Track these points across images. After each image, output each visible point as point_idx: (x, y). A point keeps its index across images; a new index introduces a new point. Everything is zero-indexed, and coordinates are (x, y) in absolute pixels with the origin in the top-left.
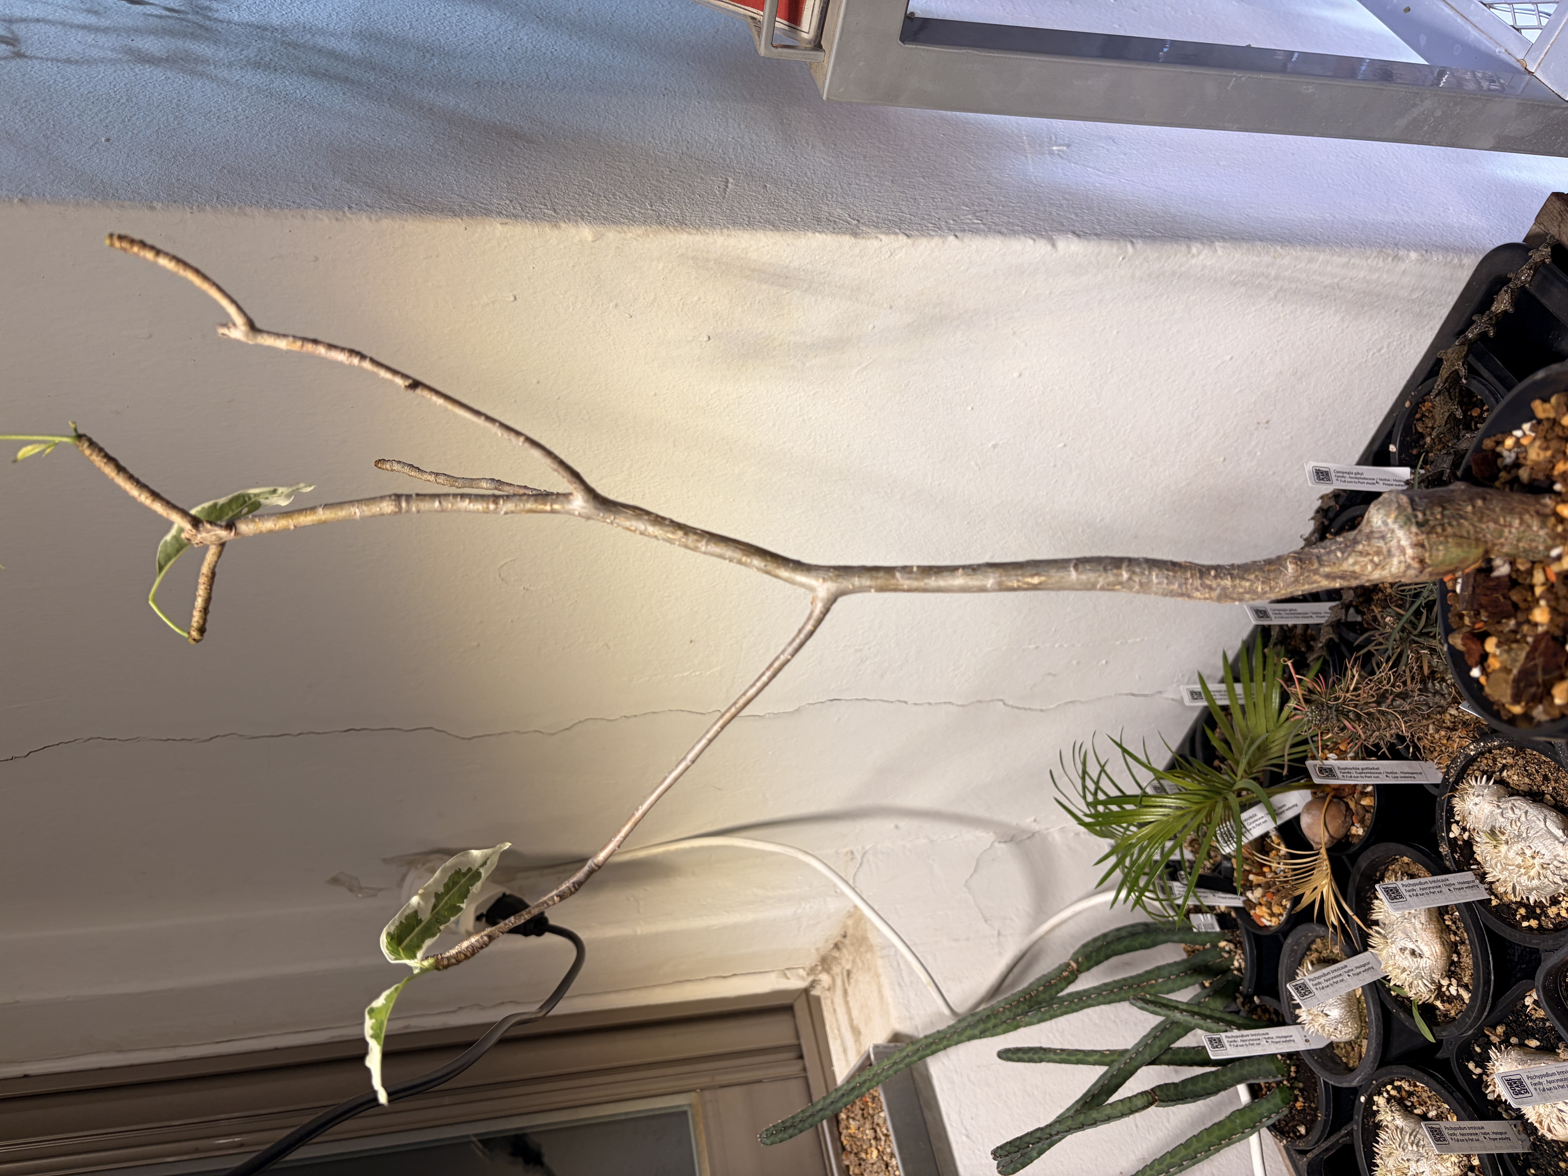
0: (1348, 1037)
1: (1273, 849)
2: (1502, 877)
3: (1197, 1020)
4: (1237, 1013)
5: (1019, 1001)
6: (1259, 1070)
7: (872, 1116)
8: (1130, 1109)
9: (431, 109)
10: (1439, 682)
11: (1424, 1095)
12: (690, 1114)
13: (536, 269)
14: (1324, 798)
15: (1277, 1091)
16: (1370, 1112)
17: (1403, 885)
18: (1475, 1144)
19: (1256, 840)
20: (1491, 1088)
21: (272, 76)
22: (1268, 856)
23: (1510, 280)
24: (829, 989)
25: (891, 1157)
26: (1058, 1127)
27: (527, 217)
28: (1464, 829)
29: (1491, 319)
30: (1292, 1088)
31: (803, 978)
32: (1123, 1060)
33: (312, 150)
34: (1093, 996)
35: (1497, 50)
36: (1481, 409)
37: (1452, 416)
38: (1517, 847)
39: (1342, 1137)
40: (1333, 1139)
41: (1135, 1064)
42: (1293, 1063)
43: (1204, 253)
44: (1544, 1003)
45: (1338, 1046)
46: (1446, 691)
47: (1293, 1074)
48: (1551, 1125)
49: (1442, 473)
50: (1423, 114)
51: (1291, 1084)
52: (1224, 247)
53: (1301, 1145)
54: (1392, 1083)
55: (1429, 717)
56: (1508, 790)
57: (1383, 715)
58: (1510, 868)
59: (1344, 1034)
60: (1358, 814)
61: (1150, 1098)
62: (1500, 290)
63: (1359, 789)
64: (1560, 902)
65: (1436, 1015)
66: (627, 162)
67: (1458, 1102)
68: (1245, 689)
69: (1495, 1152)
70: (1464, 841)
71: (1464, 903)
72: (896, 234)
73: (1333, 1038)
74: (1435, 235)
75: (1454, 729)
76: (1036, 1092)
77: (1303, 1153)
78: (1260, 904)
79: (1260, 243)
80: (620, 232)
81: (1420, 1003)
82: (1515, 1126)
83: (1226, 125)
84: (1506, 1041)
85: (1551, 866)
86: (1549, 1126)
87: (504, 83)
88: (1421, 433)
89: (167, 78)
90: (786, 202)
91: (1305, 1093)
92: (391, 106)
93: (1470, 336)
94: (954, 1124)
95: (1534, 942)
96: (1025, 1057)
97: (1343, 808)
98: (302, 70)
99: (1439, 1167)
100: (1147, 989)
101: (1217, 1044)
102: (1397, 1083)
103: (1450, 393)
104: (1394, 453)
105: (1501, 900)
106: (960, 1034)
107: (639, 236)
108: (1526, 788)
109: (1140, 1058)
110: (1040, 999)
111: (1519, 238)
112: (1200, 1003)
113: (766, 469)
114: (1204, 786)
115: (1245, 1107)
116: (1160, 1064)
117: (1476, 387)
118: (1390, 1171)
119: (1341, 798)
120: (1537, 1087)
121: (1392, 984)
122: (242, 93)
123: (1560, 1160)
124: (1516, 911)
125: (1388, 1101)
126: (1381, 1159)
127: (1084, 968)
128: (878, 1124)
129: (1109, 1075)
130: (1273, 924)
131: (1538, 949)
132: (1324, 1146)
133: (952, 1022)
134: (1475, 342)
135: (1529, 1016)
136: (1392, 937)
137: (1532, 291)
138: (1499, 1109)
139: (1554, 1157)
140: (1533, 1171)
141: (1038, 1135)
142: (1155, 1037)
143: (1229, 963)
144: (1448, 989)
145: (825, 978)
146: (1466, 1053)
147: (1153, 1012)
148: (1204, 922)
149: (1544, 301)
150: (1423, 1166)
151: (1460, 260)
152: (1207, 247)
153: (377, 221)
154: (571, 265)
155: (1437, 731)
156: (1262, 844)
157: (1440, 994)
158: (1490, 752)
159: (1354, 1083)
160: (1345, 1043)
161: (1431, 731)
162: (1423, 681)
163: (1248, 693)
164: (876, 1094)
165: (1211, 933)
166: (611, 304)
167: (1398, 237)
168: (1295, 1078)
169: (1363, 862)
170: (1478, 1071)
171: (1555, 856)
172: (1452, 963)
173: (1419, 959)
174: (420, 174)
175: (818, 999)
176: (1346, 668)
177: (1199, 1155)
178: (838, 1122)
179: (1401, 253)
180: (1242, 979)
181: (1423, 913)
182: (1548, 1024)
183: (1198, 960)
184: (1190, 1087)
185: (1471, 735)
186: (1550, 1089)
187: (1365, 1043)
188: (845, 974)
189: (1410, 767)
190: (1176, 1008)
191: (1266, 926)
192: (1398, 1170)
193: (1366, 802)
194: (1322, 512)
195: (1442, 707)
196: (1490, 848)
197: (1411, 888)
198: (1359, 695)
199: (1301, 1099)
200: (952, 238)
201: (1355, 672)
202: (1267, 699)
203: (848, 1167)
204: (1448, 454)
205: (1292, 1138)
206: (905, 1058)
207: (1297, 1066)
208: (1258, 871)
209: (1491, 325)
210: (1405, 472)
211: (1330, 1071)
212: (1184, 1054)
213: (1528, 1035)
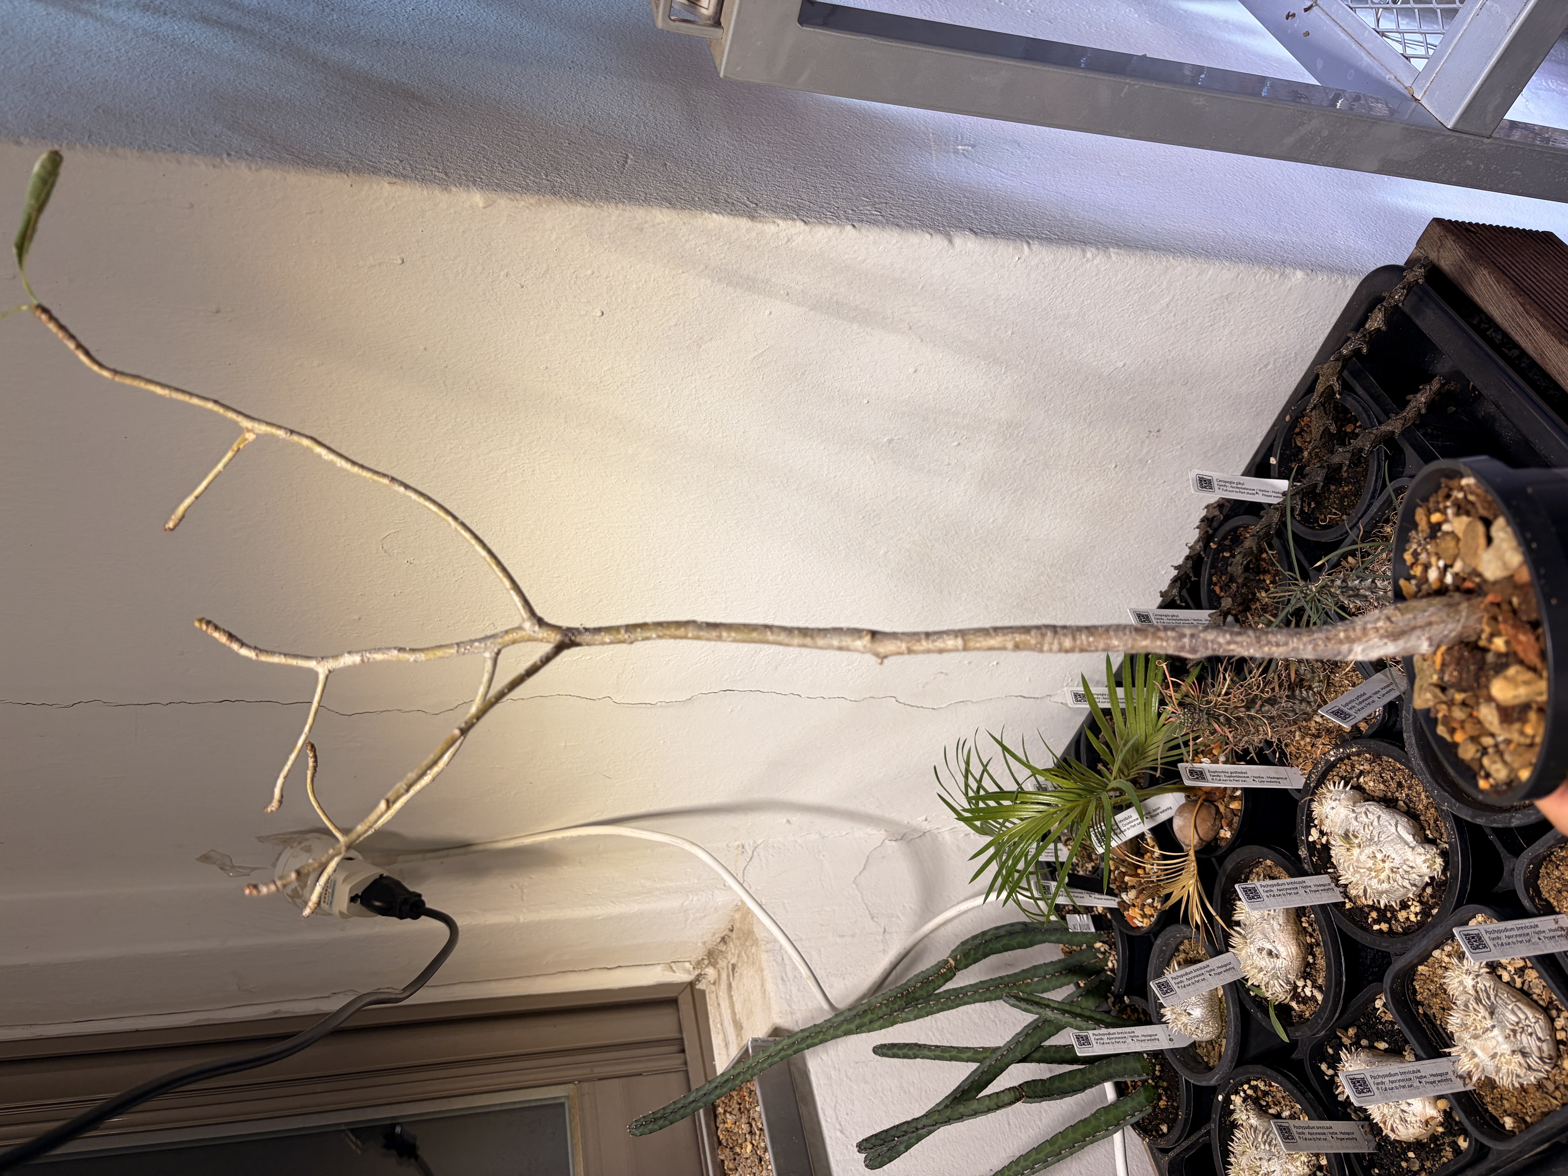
0: (1209, 1036)
1: (1147, 851)
2: (1354, 880)
3: (1067, 1018)
4: (1108, 1012)
5: (896, 997)
6: (1125, 1069)
7: (749, 1111)
8: (996, 1104)
9: (325, 63)
10: (1306, 690)
11: (1279, 1095)
12: (566, 1105)
13: (425, 232)
14: (1196, 801)
15: (1142, 1089)
16: (1227, 1110)
17: (1261, 886)
18: (1322, 1143)
19: (1131, 840)
20: (1340, 1089)
21: (161, 20)
22: (1143, 858)
23: (1384, 299)
24: (714, 984)
25: (765, 1152)
26: (925, 1121)
27: (416, 179)
28: (1322, 833)
29: (1364, 336)
30: (1156, 1087)
31: (689, 972)
32: (994, 1056)
33: (195, 95)
34: (969, 994)
35: (1387, 77)
36: (1355, 425)
37: (1326, 430)
38: (1368, 851)
39: (1202, 1136)
40: (1193, 1138)
41: (1006, 1061)
42: (1158, 1062)
43: (1098, 258)
44: (1391, 1006)
45: (1200, 1046)
46: (1312, 699)
47: (1157, 1073)
48: (1395, 1125)
49: (1315, 486)
50: (1310, 133)
51: (1156, 1083)
52: (1117, 254)
53: (1162, 1144)
54: (1248, 1082)
55: (1295, 722)
56: (1364, 795)
57: (1252, 720)
58: (1362, 871)
59: (1206, 1033)
60: (1226, 818)
61: (1017, 1093)
62: (1374, 308)
63: (1229, 792)
64: (1409, 907)
65: (1291, 1016)
66: (526, 131)
67: (1309, 1102)
68: (1126, 692)
69: (1342, 1152)
70: (1322, 845)
71: (1319, 905)
72: (793, 219)
73: (1194, 1036)
74: (1322, 255)
75: (1318, 736)
76: (912, 1090)
77: (1165, 1151)
78: (1134, 905)
79: (1153, 252)
80: (511, 199)
81: (1277, 1003)
82: (1362, 1127)
83: (1119, 131)
84: (1357, 1044)
85: (1400, 870)
86: (1392, 1126)
87: (404, 43)
88: (1300, 447)
89: (48, 14)
90: (685, 181)
91: (1169, 1092)
92: (283, 57)
93: (1345, 352)
94: (829, 1120)
95: (1384, 945)
96: (900, 1053)
97: (1213, 811)
98: (194, 16)
99: (1290, 1166)
100: (1023, 988)
101: (1084, 1041)
102: (1253, 1083)
103: (1325, 408)
104: (1274, 465)
105: (1354, 904)
106: (836, 1028)
107: (531, 205)
108: (1381, 795)
109: (1011, 1055)
110: (917, 995)
111: (1401, 262)
112: (1072, 1002)
113: (660, 451)
114: (1080, 785)
115: (1111, 1104)
116: (1031, 1062)
117: (1350, 402)
118: (1243, 1170)
119: (1212, 802)
120: (1380, 1086)
121: (1249, 983)
122: (127, 34)
123: (1402, 1160)
124: (1369, 914)
125: (1245, 1100)
126: (1235, 1157)
127: (962, 966)
128: (754, 1119)
129: (980, 1071)
130: (1144, 925)
131: (1389, 953)
132: (1185, 1145)
133: (828, 1016)
134: (1350, 358)
135: (1379, 1018)
136: (1251, 937)
137: (1407, 310)
138: (1348, 1110)
139: (1397, 1157)
140: (1377, 1171)
141: (905, 1128)
142: (1027, 1035)
143: (1102, 964)
144: (1303, 990)
145: (711, 972)
146: (1319, 1054)
147: (1025, 1010)
148: (1079, 923)
149: (1418, 322)
150: (1275, 1166)
151: (1344, 282)
152: (1102, 253)
153: (257, 170)
154: (461, 230)
155: (1303, 738)
156: (1136, 845)
157: (1295, 995)
158: (1349, 759)
159: (1213, 1082)
160: (1207, 1042)
161: (1297, 738)
162: (1291, 688)
163: (1128, 697)
164: (752, 1088)
165: (1087, 933)
166: (502, 273)
167: (1285, 255)
168: (1160, 1077)
169: (1229, 864)
170: (1330, 1072)
171: (1404, 861)
172: (1308, 964)
173: (1275, 960)
174: (307, 126)
175: (703, 992)
176: (1219, 671)
177: (1063, 1152)
178: (716, 1116)
179: (1287, 271)
180: (1114, 979)
181: (1281, 915)
182: (1396, 1027)
183: (1073, 961)
184: (1057, 1084)
185: (1333, 742)
186: (1392, 1089)
187: (1224, 1042)
188: (730, 968)
189: (1276, 772)
190: (1048, 1006)
191: (1138, 927)
192: (1250, 1168)
193: (1235, 805)
194: (1207, 521)
195: (1307, 714)
196: (1343, 851)
197: (1269, 889)
198: (1229, 700)
199: (1164, 1098)
200: (849, 227)
201: (1227, 676)
202: (1147, 704)
203: (723, 1161)
204: (1322, 467)
205: (1154, 1136)
206: (780, 1050)
207: (1162, 1065)
208: (1133, 873)
209: (1364, 341)
210: (1283, 485)
211: (1191, 1070)
212: (1054, 1052)
213: (1377, 1037)
